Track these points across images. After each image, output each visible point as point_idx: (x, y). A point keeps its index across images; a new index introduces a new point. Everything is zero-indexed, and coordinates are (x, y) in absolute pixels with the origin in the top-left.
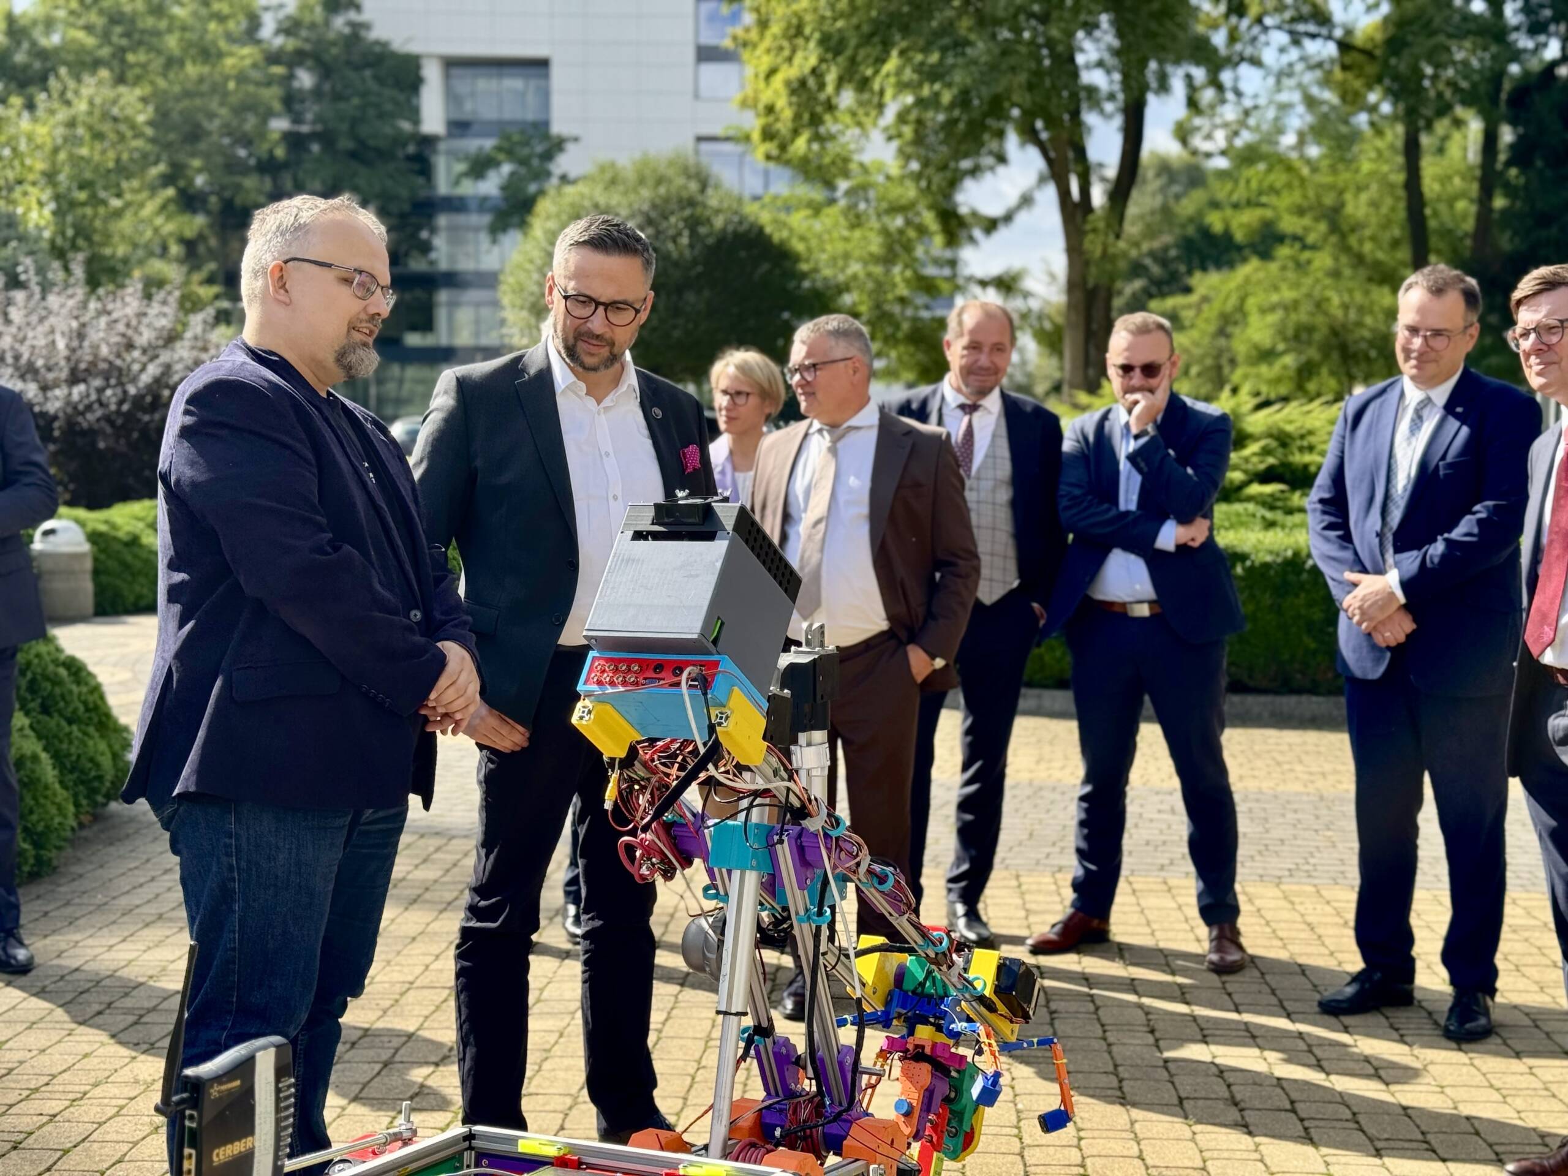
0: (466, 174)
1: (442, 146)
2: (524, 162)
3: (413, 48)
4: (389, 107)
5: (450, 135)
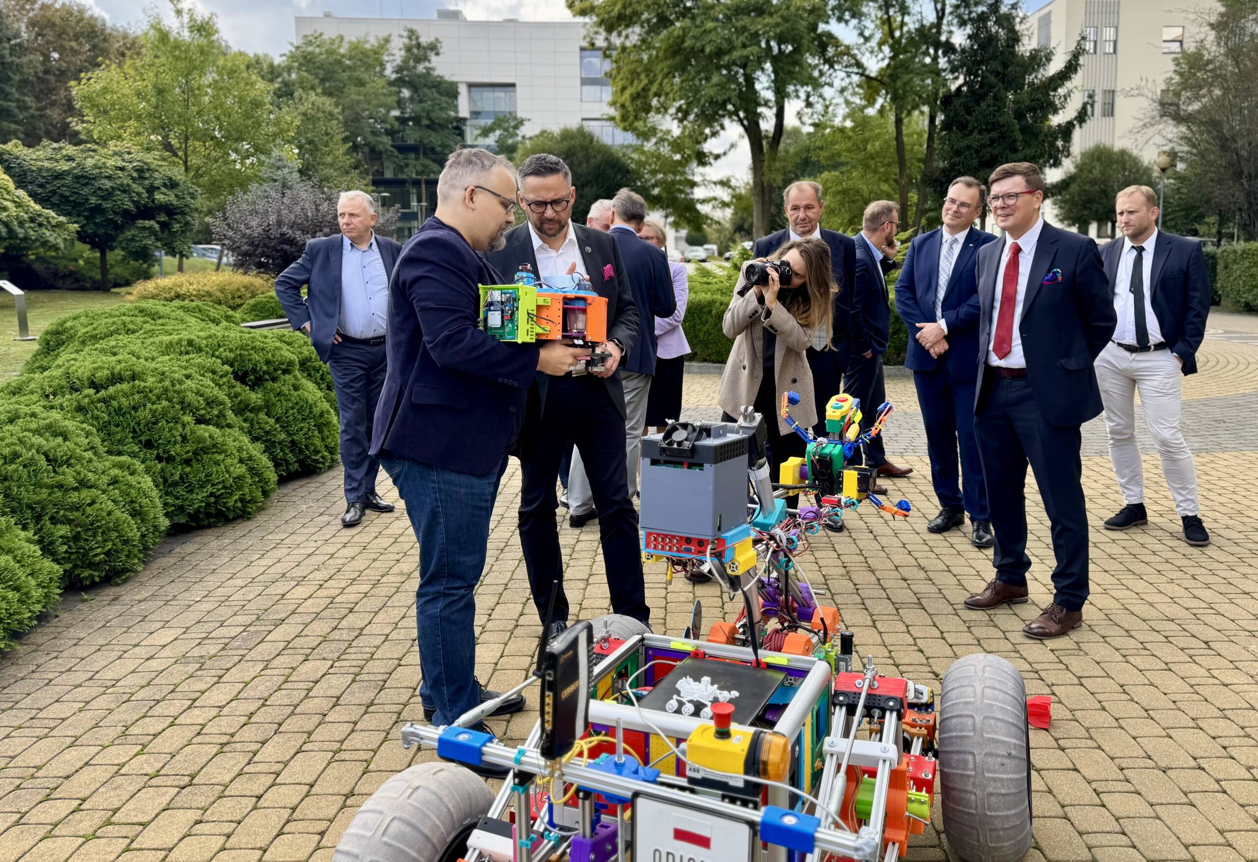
0: (480, 135)
1: (468, 123)
2: (506, 130)
3: (455, 79)
4: (444, 105)
5: (472, 118)
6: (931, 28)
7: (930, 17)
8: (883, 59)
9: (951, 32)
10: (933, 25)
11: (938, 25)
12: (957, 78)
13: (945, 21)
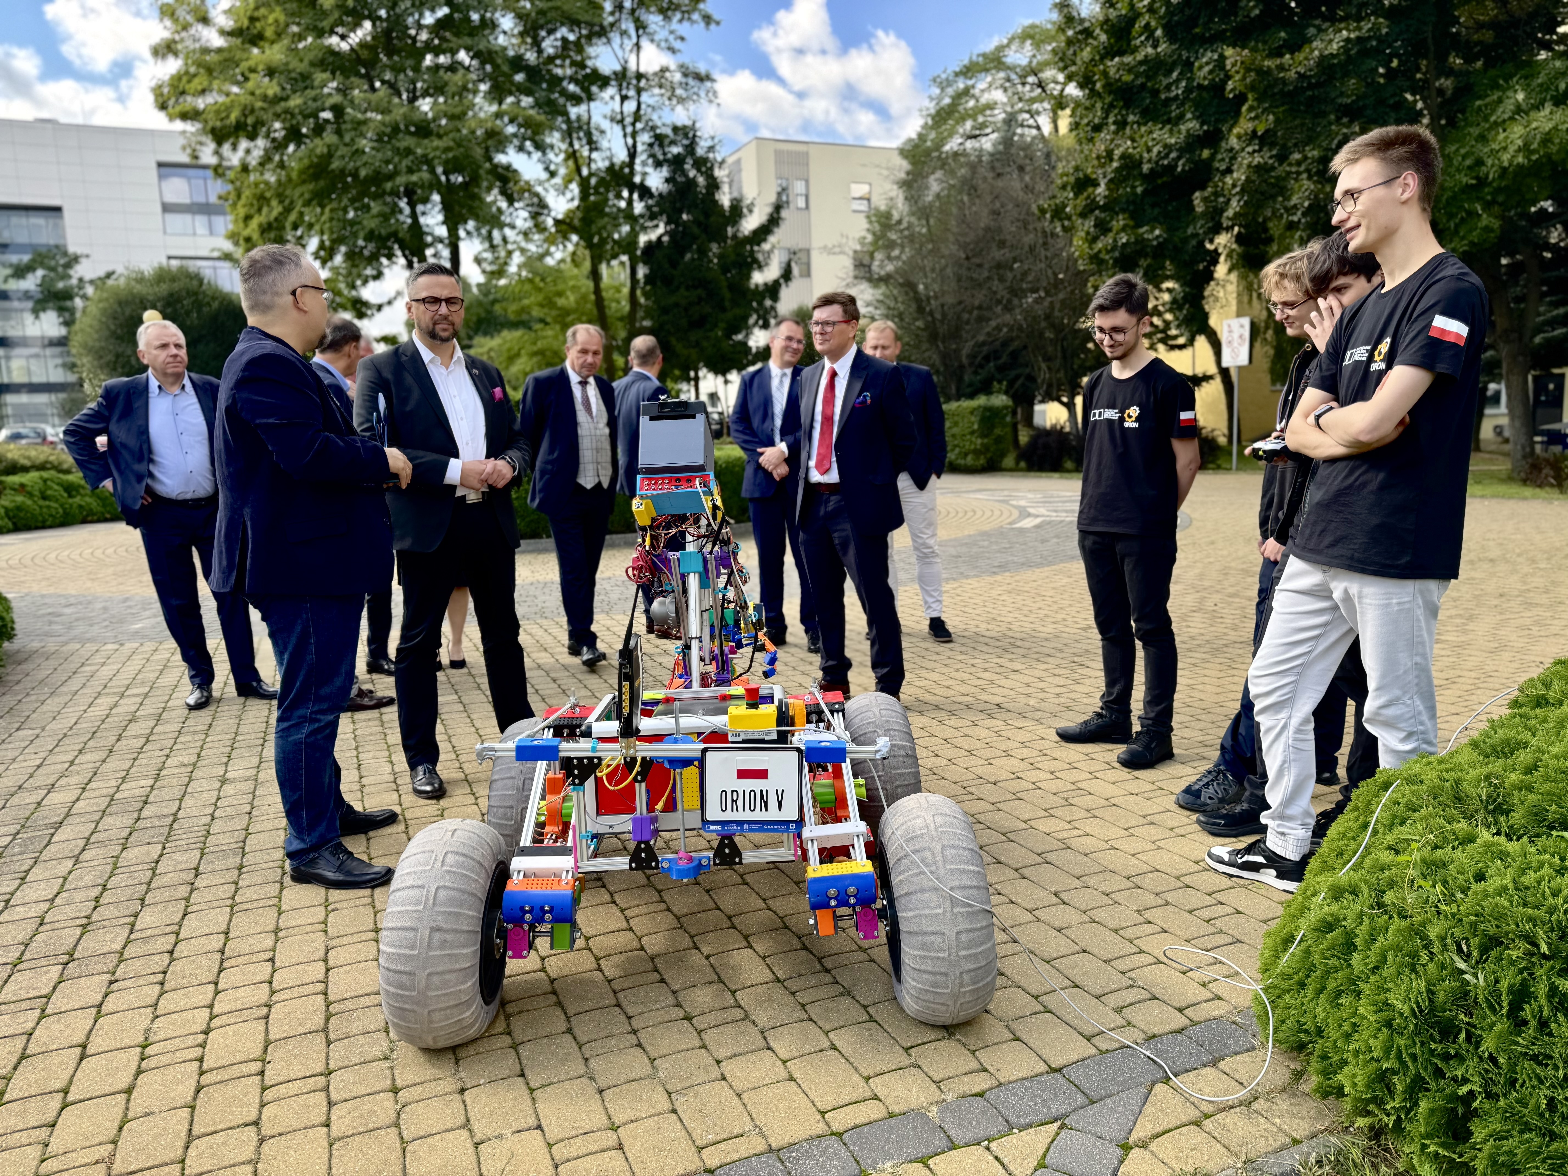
6: (622, 168)
7: (621, 156)
8: (572, 199)
9: (645, 174)
10: (623, 165)
11: (631, 164)
12: (657, 226)
13: (638, 161)
